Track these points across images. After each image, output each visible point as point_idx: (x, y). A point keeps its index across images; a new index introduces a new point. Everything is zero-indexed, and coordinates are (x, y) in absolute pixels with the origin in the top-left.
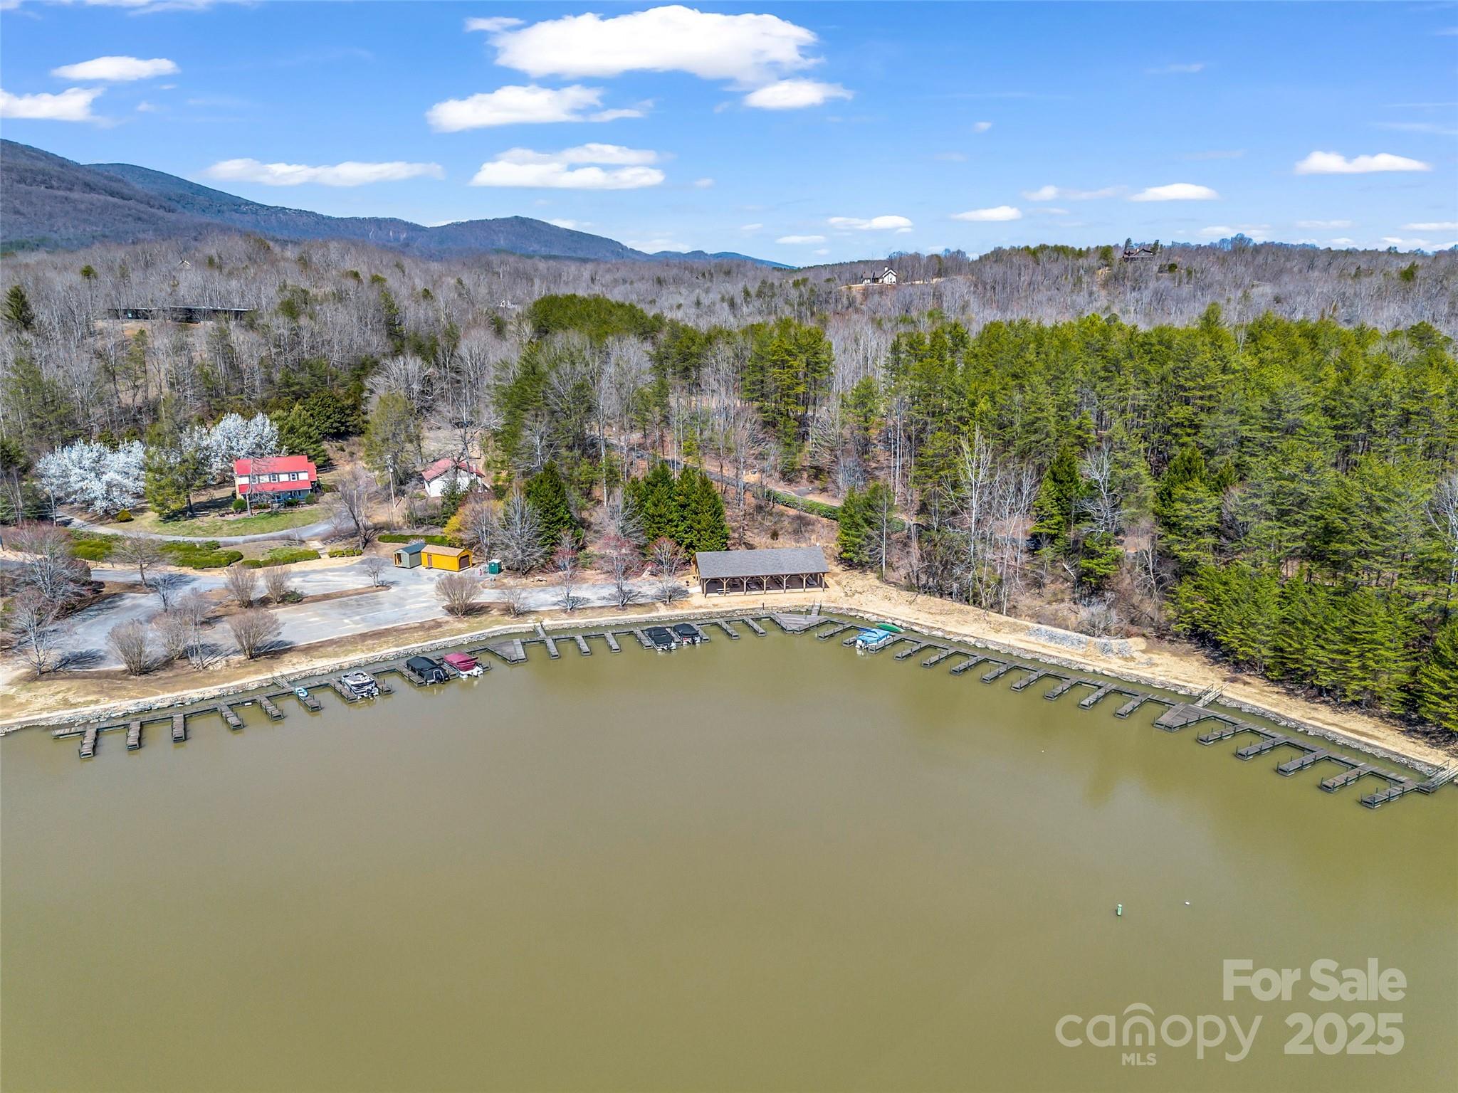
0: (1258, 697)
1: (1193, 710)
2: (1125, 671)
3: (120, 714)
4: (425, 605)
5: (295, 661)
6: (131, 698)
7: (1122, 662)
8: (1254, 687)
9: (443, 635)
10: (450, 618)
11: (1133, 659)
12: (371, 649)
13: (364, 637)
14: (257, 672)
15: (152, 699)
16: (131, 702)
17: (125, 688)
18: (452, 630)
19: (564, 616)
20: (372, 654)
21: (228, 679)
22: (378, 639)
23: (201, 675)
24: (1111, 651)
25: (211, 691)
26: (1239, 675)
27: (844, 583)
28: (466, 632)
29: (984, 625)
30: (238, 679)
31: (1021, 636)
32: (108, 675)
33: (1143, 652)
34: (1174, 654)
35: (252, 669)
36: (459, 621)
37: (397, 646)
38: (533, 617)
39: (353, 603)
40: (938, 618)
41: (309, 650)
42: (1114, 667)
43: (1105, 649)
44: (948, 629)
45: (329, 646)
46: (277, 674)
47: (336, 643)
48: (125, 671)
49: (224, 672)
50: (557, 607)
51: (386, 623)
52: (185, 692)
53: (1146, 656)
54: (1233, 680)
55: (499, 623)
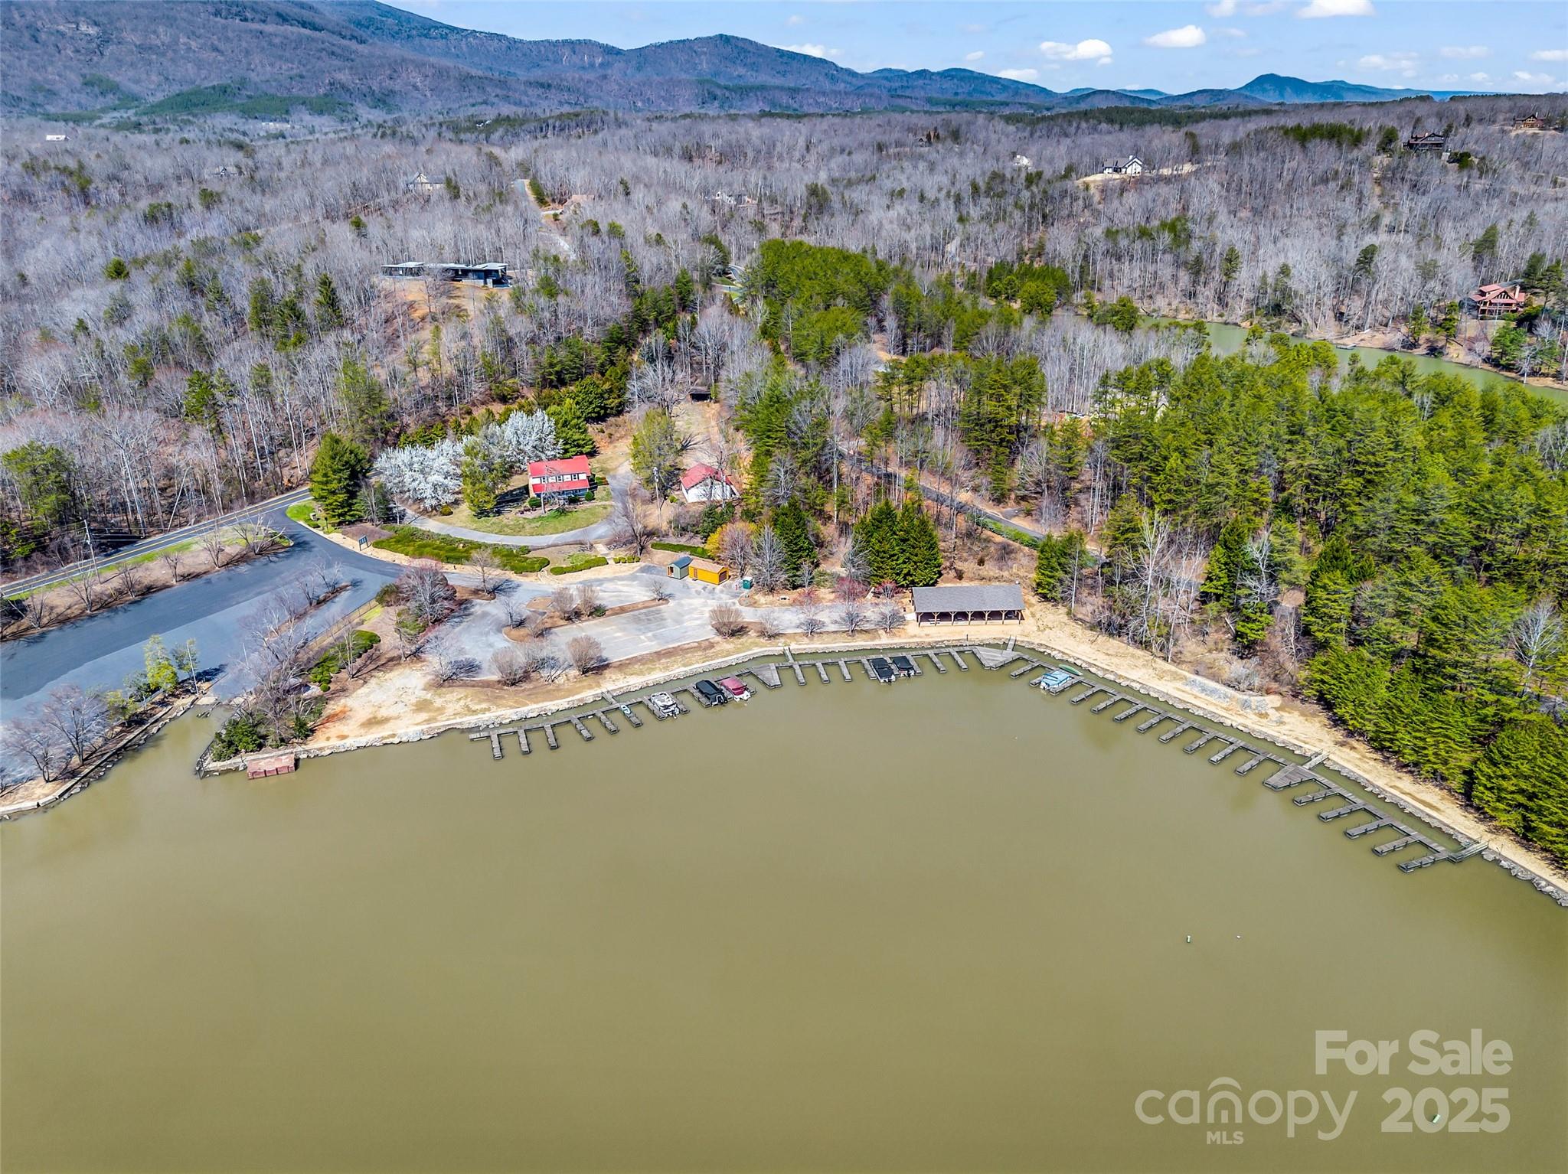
0: (1358, 762)
1: (1300, 773)
2: (1257, 727)
3: (507, 721)
4: (698, 622)
5: (614, 677)
6: (511, 707)
7: (1256, 718)
8: (1358, 753)
9: (716, 656)
10: (719, 639)
11: (1266, 716)
12: (666, 668)
13: (659, 655)
14: (590, 687)
15: (525, 709)
16: (512, 711)
17: (504, 698)
18: (723, 651)
19: (806, 640)
20: (668, 673)
21: (571, 692)
22: (669, 657)
23: (551, 687)
24: (1249, 706)
25: (562, 704)
26: (1349, 740)
27: (1038, 616)
28: (732, 653)
29: (1151, 671)
30: (578, 693)
31: (1179, 684)
32: (487, 685)
33: (1277, 709)
34: (1302, 714)
35: (585, 683)
36: (727, 642)
37: (685, 665)
38: (782, 640)
39: (643, 617)
40: (1115, 660)
41: (622, 666)
42: (1248, 722)
43: (1245, 705)
44: (1119, 673)
45: (636, 663)
46: (604, 690)
47: (639, 661)
48: (499, 682)
49: (566, 686)
50: (799, 631)
51: (673, 641)
52: (545, 704)
53: (1277, 714)
54: (1343, 744)
55: (757, 645)
